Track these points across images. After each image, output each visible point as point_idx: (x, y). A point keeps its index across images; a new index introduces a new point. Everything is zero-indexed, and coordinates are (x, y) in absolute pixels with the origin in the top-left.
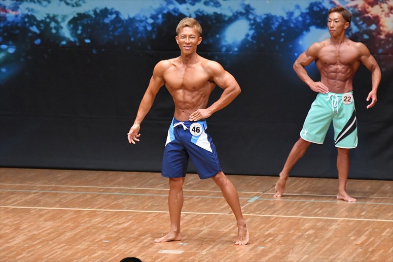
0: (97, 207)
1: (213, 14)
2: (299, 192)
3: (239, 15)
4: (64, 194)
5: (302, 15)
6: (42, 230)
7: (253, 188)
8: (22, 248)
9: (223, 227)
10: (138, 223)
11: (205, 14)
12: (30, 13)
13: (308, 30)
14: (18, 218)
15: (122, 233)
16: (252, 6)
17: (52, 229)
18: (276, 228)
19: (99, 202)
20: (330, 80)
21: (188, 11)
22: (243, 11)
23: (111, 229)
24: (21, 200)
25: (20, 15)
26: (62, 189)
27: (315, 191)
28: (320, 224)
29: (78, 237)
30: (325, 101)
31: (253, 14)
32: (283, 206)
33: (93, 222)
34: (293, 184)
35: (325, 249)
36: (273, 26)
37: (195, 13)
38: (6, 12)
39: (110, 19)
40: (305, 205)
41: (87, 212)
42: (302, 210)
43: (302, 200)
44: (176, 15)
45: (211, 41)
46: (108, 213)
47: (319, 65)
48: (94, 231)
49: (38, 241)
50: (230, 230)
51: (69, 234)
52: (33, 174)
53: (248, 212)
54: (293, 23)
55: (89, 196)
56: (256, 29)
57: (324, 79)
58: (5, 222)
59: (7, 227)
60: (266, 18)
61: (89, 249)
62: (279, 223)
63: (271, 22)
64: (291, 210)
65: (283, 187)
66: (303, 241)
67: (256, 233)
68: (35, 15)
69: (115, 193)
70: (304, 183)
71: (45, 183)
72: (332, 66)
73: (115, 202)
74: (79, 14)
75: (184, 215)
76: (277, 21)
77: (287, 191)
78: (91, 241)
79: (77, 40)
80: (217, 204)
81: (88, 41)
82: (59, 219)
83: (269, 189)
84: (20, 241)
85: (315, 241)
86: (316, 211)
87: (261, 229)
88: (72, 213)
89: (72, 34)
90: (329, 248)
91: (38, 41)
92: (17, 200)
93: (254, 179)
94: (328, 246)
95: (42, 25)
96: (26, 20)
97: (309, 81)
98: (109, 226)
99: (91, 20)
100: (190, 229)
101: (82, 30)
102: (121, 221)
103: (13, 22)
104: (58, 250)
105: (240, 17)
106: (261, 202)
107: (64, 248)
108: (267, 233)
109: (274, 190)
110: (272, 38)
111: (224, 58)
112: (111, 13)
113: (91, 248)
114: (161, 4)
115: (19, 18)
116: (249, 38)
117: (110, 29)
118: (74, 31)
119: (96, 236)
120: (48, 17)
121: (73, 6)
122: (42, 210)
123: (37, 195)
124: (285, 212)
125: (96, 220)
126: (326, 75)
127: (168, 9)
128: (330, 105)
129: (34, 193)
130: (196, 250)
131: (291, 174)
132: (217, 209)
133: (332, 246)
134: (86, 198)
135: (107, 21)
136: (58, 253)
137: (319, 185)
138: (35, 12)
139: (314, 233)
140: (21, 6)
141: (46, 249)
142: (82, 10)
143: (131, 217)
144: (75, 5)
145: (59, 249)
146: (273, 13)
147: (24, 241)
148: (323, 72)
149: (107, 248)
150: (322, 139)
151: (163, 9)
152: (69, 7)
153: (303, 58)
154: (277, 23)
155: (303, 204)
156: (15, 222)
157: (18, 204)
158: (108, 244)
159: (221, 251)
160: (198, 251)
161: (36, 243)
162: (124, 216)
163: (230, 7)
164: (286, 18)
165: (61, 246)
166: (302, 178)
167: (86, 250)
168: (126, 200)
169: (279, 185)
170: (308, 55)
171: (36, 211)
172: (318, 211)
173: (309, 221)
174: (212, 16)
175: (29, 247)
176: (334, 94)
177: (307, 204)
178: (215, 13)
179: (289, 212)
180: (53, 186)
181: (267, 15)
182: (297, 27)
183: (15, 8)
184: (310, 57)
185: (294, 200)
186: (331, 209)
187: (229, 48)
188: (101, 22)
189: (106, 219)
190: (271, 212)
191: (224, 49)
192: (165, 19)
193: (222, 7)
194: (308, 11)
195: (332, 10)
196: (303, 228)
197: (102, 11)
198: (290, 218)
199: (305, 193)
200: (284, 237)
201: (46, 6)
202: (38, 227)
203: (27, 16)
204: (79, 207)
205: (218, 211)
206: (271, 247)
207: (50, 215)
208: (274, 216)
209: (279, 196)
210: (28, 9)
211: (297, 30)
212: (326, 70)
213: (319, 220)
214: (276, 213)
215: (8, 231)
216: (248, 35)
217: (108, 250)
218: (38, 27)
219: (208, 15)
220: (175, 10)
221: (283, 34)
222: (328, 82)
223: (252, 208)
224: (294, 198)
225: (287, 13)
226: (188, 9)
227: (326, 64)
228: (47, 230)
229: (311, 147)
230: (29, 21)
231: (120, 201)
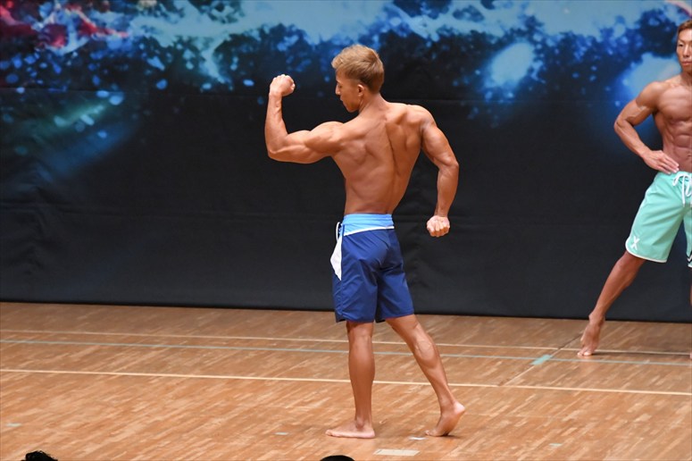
0: (265, 374)
1: (470, 34)
2: (623, 347)
3: (515, 35)
4: (209, 350)
5: (628, 33)
6: (172, 414)
7: (542, 340)
8: (136, 445)
9: (490, 408)
10: (339, 401)
11: (456, 33)
12: (148, 35)
13: (638, 60)
14: (129, 393)
15: (310, 418)
16: (540, 18)
17: (188, 413)
18: (582, 411)
19: (269, 365)
20: (679, 148)
21: (424, 28)
22: (523, 28)
23: (290, 412)
24: (135, 360)
25: (132, 39)
26: (205, 342)
27: (652, 345)
28: (660, 404)
29: (234, 425)
30: (669, 186)
31: (541, 33)
32: (593, 373)
33: (259, 399)
34: (611, 334)
35: (669, 448)
36: (576, 54)
37: (437, 32)
38: (107, 33)
39: (287, 44)
40: (633, 371)
41: (250, 383)
42: (628, 379)
43: (629, 361)
44: (405, 35)
45: (466, 81)
46: (285, 385)
47: (660, 121)
48: (260, 415)
49: (164, 433)
50: (501, 413)
51: (217, 422)
52: (154, 316)
53: (532, 383)
54: (612, 48)
55: (252, 355)
56: (546, 59)
57: (668, 146)
58: (106, 400)
59: (109, 410)
60: (563, 40)
61: (252, 448)
62: (588, 401)
63: (574, 46)
64: (608, 378)
65: (595, 338)
66: (631, 434)
67: (546, 420)
68: (157, 37)
69: (297, 350)
70: (631, 332)
71: (176, 332)
72: (683, 123)
73: (297, 366)
74: (234, 36)
75: (419, 388)
76: (584, 45)
77: (602, 345)
78: (256, 434)
79: (229, 81)
80: (476, 369)
81: (248, 83)
82: (199, 394)
83: (569, 342)
84: (133, 432)
85: (652, 433)
86: (654, 380)
87: (555, 413)
88: (223, 384)
89: (221, 71)
90: (677, 446)
91: (162, 84)
92: (127, 362)
93: (542, 323)
94: (676, 442)
95: (169, 55)
96: (142, 46)
97: (642, 150)
98: (287, 407)
99: (254, 47)
100: (431, 412)
101: (239, 63)
102: (308, 398)
103: (119, 50)
104: (199, 449)
105: (518, 39)
106: (555, 364)
107: (208, 446)
108: (566, 419)
109: (579, 343)
110: (575, 75)
111: (489, 111)
112: (290, 34)
113: (257, 445)
114: (377, 17)
115: (129, 44)
116: (534, 76)
117: (288, 61)
118: (224, 65)
119: (265, 424)
120: (180, 41)
121: (223, 22)
122: (170, 379)
123: (161, 354)
124: (598, 382)
125: (265, 396)
126: (672, 138)
127: (390, 25)
128: (678, 192)
129: (158, 349)
130: (440, 450)
131: (610, 315)
132: (478, 377)
133: (683, 442)
134: (247, 357)
135: (282, 47)
136: (199, 454)
137: (659, 335)
138: (156, 33)
139: (650, 420)
140: (132, 23)
141: (179, 447)
142: (238, 28)
143: (326, 391)
144: (226, 19)
145: (200, 447)
146: (577, 32)
147: (140, 433)
148: (668, 134)
149: (284, 446)
150: (664, 255)
151: (380, 26)
152: (217, 24)
153: (633, 109)
154: (583, 49)
155: (630, 369)
156: (124, 401)
157: (129, 368)
158: (286, 438)
159: (484, 451)
160: (444, 452)
161: (159, 436)
162: (313, 391)
163: (499, 21)
164: (599, 39)
165: (203, 442)
166: (628, 323)
167: (247, 450)
168: (317, 361)
169: (589, 334)
170: (640, 103)
171: (161, 381)
172: (656, 381)
173: (641, 398)
174: (468, 36)
175: (147, 445)
176: (685, 174)
177: (638, 369)
178: (474, 33)
179: (606, 382)
180: (190, 336)
181: (566, 34)
182: (619, 55)
183: (122, 27)
184: (644, 108)
185: (614, 362)
186: (680, 378)
187: (498, 93)
188: (272, 49)
189: (280, 396)
190: (573, 383)
191: (489, 95)
192: (385, 43)
193: (485, 22)
194: (638, 27)
195: (686, 25)
196: (629, 411)
197: (273, 30)
198: (607, 394)
199: (634, 349)
200: (597, 426)
201: (176, 22)
202: (164, 409)
203: (143, 40)
204: (235, 374)
205: (479, 380)
206: (573, 445)
207: (184, 387)
208: (580, 389)
209: (587, 354)
210: (144, 27)
211: (619, 60)
212: (671, 129)
213: (659, 397)
214: (582, 385)
215: (111, 416)
216: (531, 70)
217: (284, 449)
218: (163, 59)
219: (460, 35)
220: (403, 28)
221: (594, 68)
222: (675, 153)
223: (540, 375)
224: (613, 358)
225: (601, 31)
226: (425, 25)
227: (673, 120)
228: (179, 414)
229: (645, 267)
230: (147, 49)
231: (306, 363)
